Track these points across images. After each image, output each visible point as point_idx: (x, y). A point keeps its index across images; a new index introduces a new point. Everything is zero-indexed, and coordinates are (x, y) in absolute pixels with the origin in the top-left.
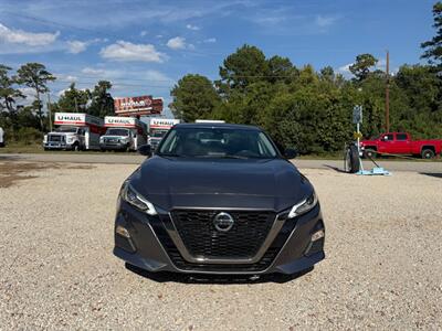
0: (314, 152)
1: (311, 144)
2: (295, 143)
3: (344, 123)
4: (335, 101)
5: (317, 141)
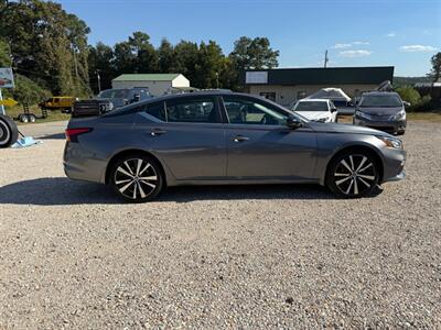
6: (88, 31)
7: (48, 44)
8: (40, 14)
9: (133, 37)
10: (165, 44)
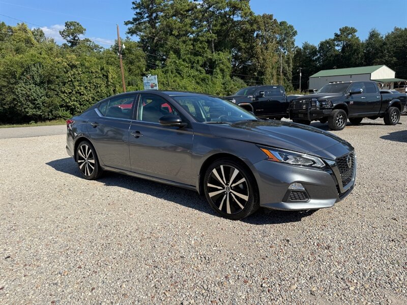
0: (60, 117)
1: (56, 108)
2: (39, 108)
3: (86, 88)
4: (73, 66)
5: (62, 106)
6: (295, 33)
7: (259, 50)
8: (255, 26)
9: (339, 33)
10: (373, 35)
